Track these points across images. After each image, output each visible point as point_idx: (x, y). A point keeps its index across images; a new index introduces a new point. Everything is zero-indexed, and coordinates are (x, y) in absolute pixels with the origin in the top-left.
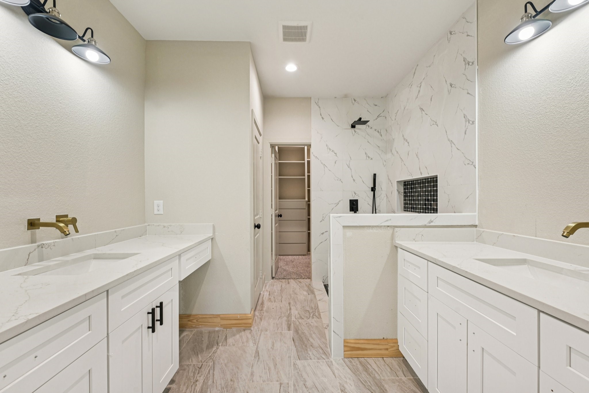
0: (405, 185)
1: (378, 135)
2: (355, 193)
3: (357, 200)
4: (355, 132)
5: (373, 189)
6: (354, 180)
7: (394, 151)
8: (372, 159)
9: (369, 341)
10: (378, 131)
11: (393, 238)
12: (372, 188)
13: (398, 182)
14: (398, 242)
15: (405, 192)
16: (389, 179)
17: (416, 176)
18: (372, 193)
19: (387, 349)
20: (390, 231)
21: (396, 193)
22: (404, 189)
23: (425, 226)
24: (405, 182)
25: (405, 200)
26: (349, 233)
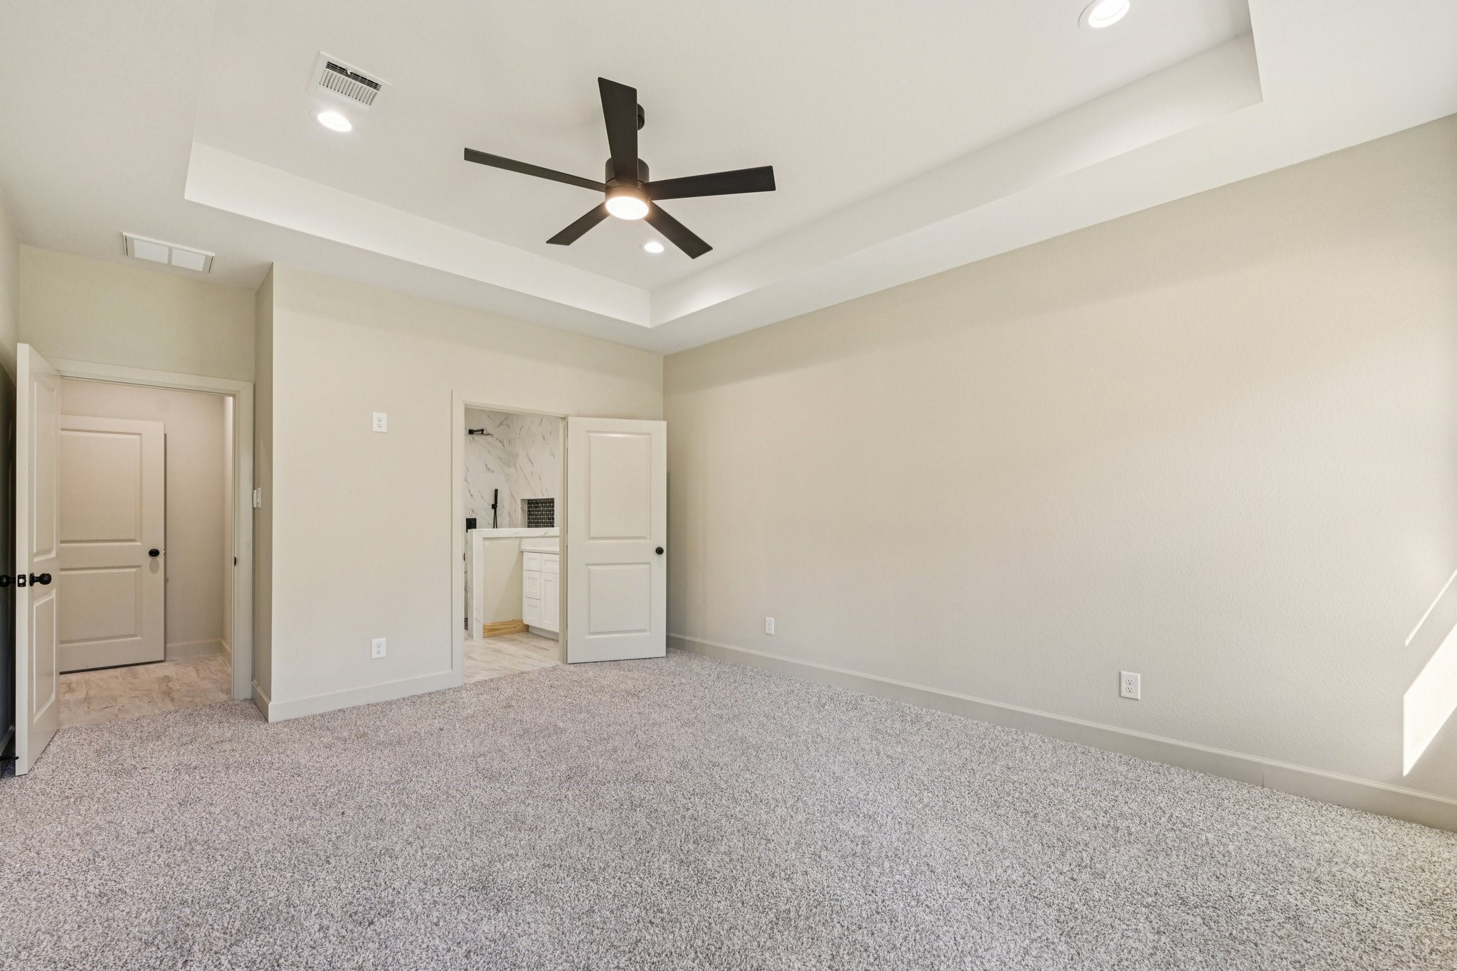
0: (529, 503)
1: (500, 445)
2: (473, 511)
3: (475, 519)
4: (473, 439)
5: (494, 507)
6: (472, 496)
7: (518, 466)
8: (493, 472)
9: (502, 623)
10: (500, 441)
11: (520, 544)
12: (493, 505)
13: (523, 500)
14: (523, 547)
15: (529, 511)
16: (512, 496)
17: (539, 496)
18: (493, 511)
19: (515, 627)
20: (517, 541)
21: (519, 511)
22: (529, 507)
23: (542, 537)
24: (529, 500)
25: (529, 519)
26: (488, 543)
